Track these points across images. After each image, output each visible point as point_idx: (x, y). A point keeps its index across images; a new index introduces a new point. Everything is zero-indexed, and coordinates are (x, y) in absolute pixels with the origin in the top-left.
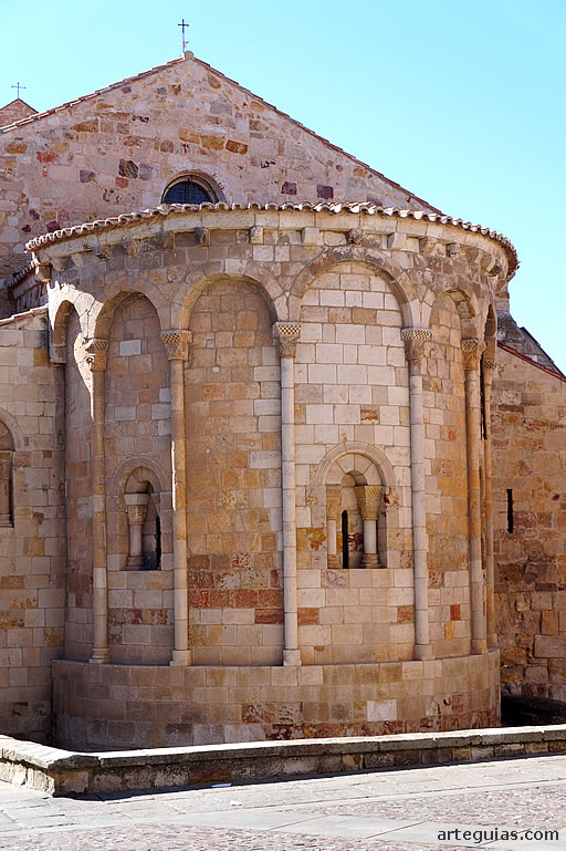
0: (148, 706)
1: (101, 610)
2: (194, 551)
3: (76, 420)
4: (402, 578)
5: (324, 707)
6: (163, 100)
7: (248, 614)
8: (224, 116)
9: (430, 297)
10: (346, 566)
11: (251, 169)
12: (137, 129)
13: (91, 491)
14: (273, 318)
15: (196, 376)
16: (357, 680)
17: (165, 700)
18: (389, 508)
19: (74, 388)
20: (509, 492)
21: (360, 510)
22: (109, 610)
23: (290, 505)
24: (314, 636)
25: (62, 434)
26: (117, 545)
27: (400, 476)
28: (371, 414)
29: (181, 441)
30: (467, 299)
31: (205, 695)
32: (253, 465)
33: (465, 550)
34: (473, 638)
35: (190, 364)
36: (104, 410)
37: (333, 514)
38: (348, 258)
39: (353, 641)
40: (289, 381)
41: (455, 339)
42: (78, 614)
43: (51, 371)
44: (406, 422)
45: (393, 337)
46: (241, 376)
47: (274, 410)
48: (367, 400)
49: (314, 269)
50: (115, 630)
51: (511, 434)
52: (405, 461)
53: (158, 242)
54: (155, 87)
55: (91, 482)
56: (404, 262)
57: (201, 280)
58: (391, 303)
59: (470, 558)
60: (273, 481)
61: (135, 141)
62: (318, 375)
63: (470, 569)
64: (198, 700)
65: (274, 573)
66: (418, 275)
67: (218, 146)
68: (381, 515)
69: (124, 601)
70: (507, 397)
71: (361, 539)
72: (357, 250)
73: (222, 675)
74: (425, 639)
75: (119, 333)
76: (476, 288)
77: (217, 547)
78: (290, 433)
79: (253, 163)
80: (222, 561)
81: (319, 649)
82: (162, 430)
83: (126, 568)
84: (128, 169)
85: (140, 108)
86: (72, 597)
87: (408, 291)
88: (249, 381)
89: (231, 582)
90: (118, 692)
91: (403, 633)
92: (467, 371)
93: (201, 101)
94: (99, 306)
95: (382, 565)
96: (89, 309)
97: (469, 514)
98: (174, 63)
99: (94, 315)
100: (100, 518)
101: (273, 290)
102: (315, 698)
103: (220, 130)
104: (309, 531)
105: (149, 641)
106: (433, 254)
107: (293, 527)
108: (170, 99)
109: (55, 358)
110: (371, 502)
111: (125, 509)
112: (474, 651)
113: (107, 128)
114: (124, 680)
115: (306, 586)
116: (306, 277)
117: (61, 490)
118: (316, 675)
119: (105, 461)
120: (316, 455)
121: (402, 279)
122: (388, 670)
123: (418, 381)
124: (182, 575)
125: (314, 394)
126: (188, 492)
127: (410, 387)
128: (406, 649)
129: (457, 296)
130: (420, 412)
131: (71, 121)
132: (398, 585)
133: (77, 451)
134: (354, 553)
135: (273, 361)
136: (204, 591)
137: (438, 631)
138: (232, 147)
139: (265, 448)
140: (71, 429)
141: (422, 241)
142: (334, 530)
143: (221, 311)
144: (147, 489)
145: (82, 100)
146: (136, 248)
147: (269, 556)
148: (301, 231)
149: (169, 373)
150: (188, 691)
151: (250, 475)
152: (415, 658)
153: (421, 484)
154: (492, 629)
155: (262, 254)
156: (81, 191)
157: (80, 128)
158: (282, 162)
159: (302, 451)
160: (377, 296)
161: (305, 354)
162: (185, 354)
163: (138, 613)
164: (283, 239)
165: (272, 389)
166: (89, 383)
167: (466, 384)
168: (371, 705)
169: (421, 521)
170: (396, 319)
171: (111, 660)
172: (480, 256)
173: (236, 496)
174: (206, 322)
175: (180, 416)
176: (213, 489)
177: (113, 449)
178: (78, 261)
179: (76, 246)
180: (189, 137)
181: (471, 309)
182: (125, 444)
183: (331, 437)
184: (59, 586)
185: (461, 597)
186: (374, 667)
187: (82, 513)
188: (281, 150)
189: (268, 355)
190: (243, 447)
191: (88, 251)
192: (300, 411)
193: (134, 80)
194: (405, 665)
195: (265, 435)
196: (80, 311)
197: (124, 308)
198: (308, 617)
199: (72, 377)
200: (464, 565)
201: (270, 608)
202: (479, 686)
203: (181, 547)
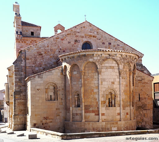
0: (78, 128)
1: (71, 113)
2: (85, 104)
3: (67, 84)
4: (118, 108)
5: (105, 128)
6: (82, 29)
7: (94, 114)
8: (92, 31)
9: (123, 64)
10: (109, 107)
11: (97, 40)
12: (77, 34)
13: (70, 95)
14: (97, 68)
15: (85, 77)
16: (111, 124)
17: (81, 127)
18: (116, 98)
19: (67, 79)
20: (139, 94)
21: (112, 98)
22: (73, 113)
23: (100, 97)
24: (104, 117)
25: (65, 86)
26: (74, 103)
27: (118, 93)
28: (113, 83)
29: (83, 88)
30: (130, 64)
31: (87, 126)
32: (94, 91)
33: (129, 104)
34: (130, 118)
35: (84, 75)
36: (71, 82)
37: (107, 98)
38: (109, 58)
39: (110, 118)
40: (100, 78)
41: (128, 70)
42: (68, 114)
43: (63, 76)
44: (119, 84)
45: (117, 71)
46: (92, 77)
47: (97, 82)
48: (112, 81)
49: (104, 60)
50: (74, 116)
51: (139, 85)
52: (119, 90)
53: (79, 56)
54: (80, 27)
55: (69, 94)
56: (119, 59)
57: (86, 62)
58: (117, 65)
59: (130, 105)
60: (97, 94)
61: (77, 36)
62: (105, 77)
63: (130, 107)
64: (86, 127)
65: (98, 108)
66: (121, 61)
67: (91, 37)
68: (115, 99)
69: (75, 112)
70: (139, 79)
71: (112, 102)
72: (111, 57)
73: (90, 123)
74: (122, 118)
75: (73, 70)
76: (131, 62)
77: (89, 104)
78: (100, 86)
79: (97, 39)
80: (90, 106)
81: (105, 119)
82: (80, 86)
83: (75, 107)
84: (76, 41)
85: (78, 31)
86: (67, 111)
87: (119, 63)
88: (94, 78)
89: (91, 109)
90: (74, 126)
91: (118, 117)
92: (130, 75)
93: (88, 29)
94: (70, 66)
95: (115, 106)
96: (69, 67)
97: (130, 98)
98: (84, 22)
99: (69, 68)
100: (71, 99)
101: (97, 64)
102: (104, 127)
103: (92, 34)
104: (103, 101)
105: (79, 118)
106: (124, 57)
107: (101, 101)
108: (83, 29)
109: (64, 74)
110: (113, 97)
111: (75, 98)
112: (131, 120)
113: (72, 34)
114: (75, 124)
115: (102, 110)
116: (102, 62)
117: (65, 95)
118: (104, 123)
119: (71, 90)
120: (104, 89)
121: (118, 61)
122: (116, 122)
123: (121, 78)
124: (83, 108)
125: (104, 80)
126: (84, 95)
127: (120, 79)
128: (119, 119)
129: (128, 63)
130: (121, 82)
131: (66, 33)
132: (117, 109)
133: (67, 89)
134: (110, 105)
135: (97, 75)
136: (87, 110)
137: (124, 117)
138: (94, 37)
139: (96, 88)
140: (66, 85)
141: (122, 55)
142: (107, 101)
143: (89, 67)
144: (78, 95)
145: (68, 29)
146: (76, 57)
147: (97, 105)
148: (102, 54)
149: (81, 77)
150: (84, 126)
151: (94, 93)
152: (120, 121)
153: (121, 94)
154: (135, 116)
155: (95, 58)
156: (68, 45)
157: (68, 34)
158: (102, 39)
159: (102, 89)
160: (114, 64)
161: (102, 74)
162: (84, 74)
163: (77, 114)
164: (99, 56)
165: (97, 79)
166: (69, 78)
167: (130, 78)
168: (113, 128)
169: (121, 100)
170: (117, 68)
171: (73, 121)
172: (132, 57)
173: (92, 96)
174: (87, 69)
175: (83, 84)
176: (88, 95)
177: (73, 89)
178: (67, 59)
179: (66, 57)
180: (86, 35)
181: (130, 66)
182: (75, 88)
183: (107, 87)
184: (65, 110)
185: (128, 111)
186: (113, 122)
187: (68, 98)
188: (102, 37)
189: (97, 74)
190: (93, 88)
191: (68, 57)
192: (102, 83)
193: (77, 26)
194: (118, 122)
195: (96, 86)
196: (67, 67)
197: (74, 67)
198: (103, 114)
199: (66, 77)
200: (129, 106)
201: (97, 113)
202: (131, 125)
203: (83, 104)
